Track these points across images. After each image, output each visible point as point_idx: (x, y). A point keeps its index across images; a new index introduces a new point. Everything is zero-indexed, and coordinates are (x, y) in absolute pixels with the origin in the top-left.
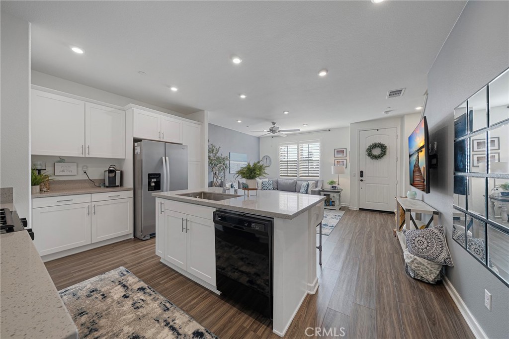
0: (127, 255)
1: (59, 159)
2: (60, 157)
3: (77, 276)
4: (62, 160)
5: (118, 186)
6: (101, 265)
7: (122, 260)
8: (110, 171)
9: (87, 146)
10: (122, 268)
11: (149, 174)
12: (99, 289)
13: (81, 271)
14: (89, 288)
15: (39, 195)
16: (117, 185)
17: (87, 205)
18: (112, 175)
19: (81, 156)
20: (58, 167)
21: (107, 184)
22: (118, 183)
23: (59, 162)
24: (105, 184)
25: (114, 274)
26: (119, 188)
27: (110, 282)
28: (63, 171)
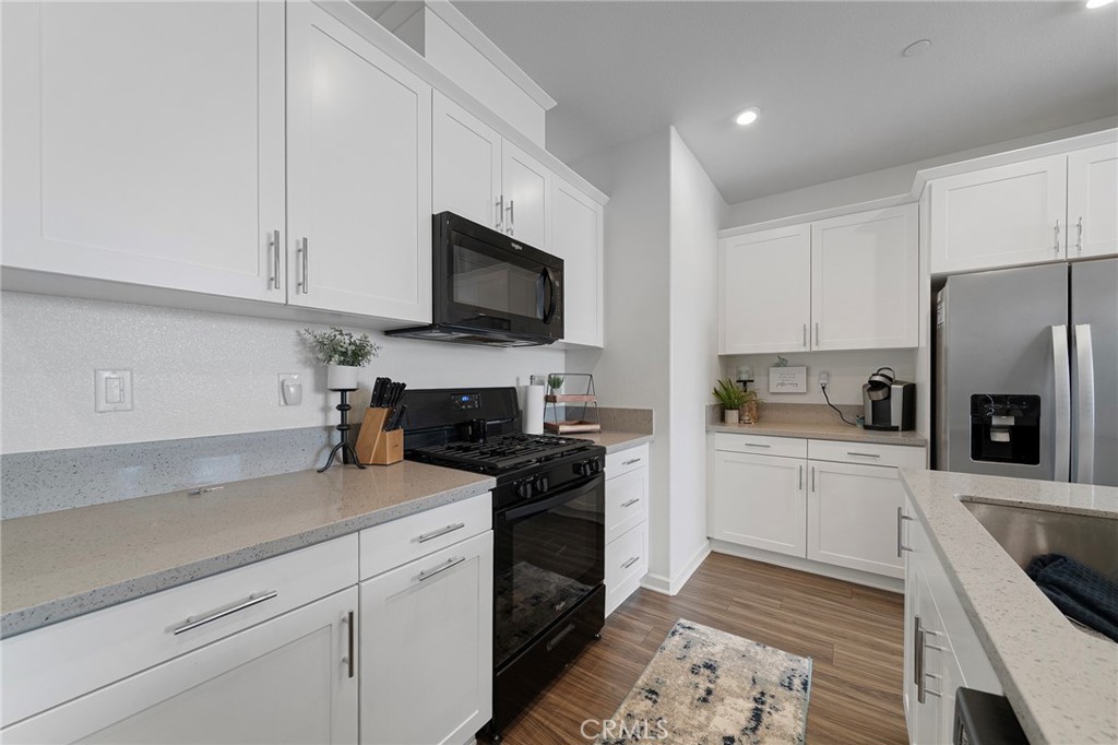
0: (856, 640)
1: (777, 360)
2: (779, 355)
3: (733, 614)
4: (782, 361)
5: (896, 429)
6: (785, 621)
7: (832, 645)
8: (874, 386)
9: (814, 326)
10: (806, 665)
11: (975, 398)
12: (719, 672)
13: (747, 607)
14: (712, 655)
15: (736, 428)
16: (894, 424)
17: (797, 463)
18: (879, 395)
19: (803, 350)
20: (776, 375)
21: (869, 421)
22: (896, 417)
23: (778, 365)
24: (863, 418)
25: (776, 662)
26: (900, 433)
27: (750, 675)
28: (782, 384)
